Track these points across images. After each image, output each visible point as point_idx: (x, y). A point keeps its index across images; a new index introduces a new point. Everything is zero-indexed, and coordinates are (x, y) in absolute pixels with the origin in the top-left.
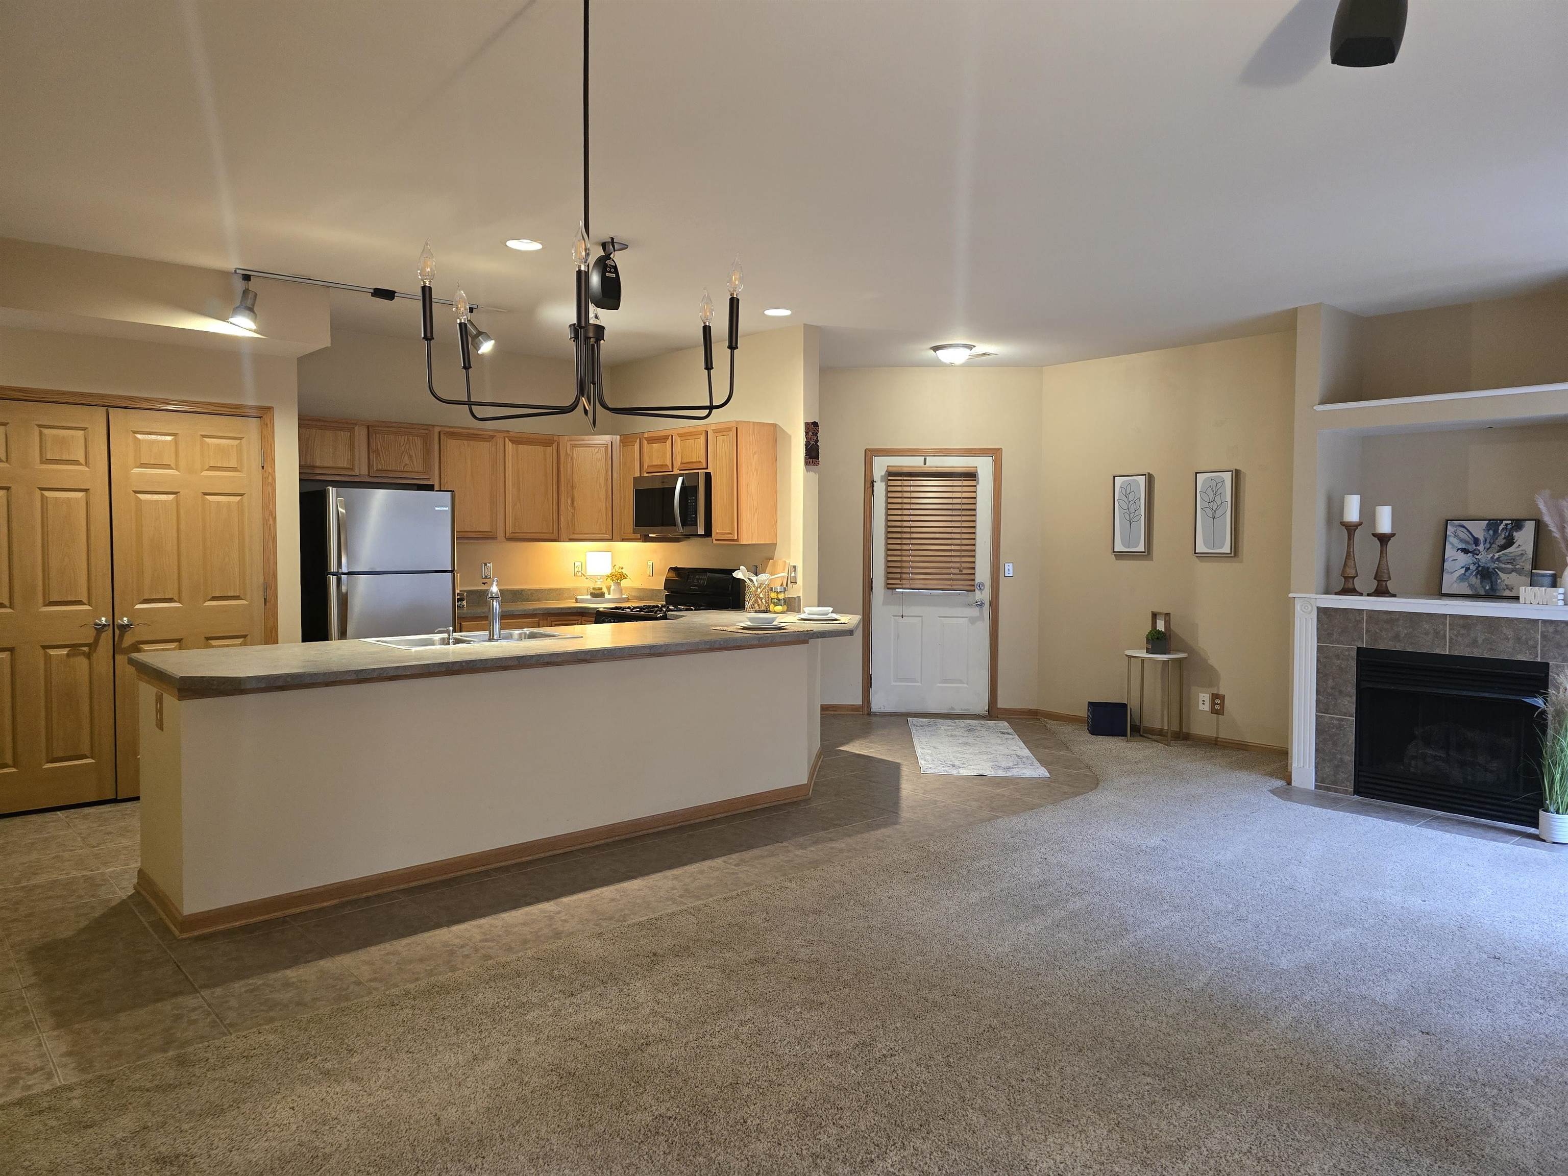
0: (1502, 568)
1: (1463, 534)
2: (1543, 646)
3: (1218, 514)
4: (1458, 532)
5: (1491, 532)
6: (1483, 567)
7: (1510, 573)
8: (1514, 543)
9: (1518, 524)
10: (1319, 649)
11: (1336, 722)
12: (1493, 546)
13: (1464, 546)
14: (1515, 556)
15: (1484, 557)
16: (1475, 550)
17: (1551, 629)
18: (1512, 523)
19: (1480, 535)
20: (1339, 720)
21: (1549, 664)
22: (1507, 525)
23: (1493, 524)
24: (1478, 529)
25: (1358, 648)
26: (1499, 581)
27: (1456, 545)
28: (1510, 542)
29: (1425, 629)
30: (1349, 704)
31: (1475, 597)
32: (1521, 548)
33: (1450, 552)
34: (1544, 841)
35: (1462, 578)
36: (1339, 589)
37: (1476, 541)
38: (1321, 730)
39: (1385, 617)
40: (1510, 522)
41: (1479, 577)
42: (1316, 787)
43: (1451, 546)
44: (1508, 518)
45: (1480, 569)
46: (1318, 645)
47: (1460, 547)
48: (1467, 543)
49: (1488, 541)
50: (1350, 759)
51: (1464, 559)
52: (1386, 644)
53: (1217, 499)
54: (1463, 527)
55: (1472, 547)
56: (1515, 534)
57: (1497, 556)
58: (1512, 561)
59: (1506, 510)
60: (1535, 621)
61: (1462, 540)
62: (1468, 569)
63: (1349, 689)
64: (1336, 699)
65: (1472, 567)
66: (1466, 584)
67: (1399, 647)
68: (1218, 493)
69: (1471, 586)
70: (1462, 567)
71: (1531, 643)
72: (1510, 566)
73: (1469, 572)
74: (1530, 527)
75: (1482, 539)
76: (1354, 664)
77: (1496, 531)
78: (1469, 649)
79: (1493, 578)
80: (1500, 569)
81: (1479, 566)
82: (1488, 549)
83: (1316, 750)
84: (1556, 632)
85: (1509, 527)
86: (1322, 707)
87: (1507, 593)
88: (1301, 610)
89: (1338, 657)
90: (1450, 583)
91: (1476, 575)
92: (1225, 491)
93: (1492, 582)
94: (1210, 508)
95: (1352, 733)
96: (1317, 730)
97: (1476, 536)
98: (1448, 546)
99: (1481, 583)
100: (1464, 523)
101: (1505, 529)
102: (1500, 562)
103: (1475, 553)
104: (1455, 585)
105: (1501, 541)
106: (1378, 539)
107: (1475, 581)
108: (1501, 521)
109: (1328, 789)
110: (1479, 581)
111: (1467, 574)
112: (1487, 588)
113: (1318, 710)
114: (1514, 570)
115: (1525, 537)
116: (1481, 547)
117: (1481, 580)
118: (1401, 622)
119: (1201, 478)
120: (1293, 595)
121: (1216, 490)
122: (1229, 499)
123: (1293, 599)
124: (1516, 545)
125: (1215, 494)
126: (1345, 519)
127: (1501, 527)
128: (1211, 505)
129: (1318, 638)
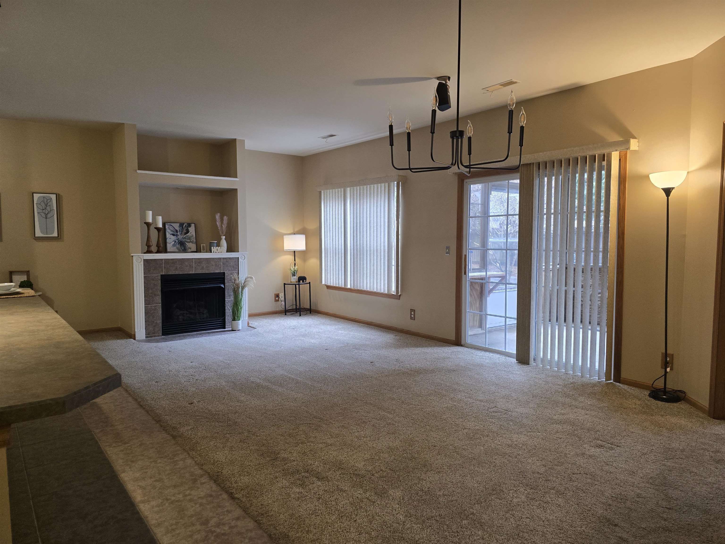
0: (187, 241)
1: (172, 229)
2: (223, 267)
3: (49, 216)
4: (170, 227)
5: (181, 228)
6: (180, 241)
7: (189, 243)
8: (189, 232)
9: (189, 225)
10: (145, 277)
11: (153, 308)
12: (182, 233)
13: (173, 233)
14: (190, 236)
15: (180, 237)
16: (177, 234)
17: (225, 261)
18: (187, 224)
19: (178, 229)
20: (154, 306)
21: (225, 272)
22: (186, 225)
23: (181, 225)
24: (177, 226)
25: (161, 275)
26: (186, 246)
27: (170, 233)
28: (188, 232)
29: (186, 264)
30: (159, 299)
31: (179, 252)
32: (191, 234)
33: (168, 235)
34: (235, 331)
35: (174, 245)
36: (145, 251)
37: (177, 231)
38: (147, 313)
40: (186, 224)
41: (179, 245)
42: (146, 337)
43: (168, 233)
44: (186, 222)
45: (179, 241)
46: (144, 276)
47: (171, 233)
48: (173, 232)
49: (181, 231)
50: (159, 321)
51: (174, 238)
52: (172, 272)
53: (48, 208)
54: (171, 225)
55: (176, 233)
56: (189, 228)
57: (184, 236)
58: (189, 238)
59: (185, 219)
60: (221, 258)
61: (172, 231)
62: (175, 242)
63: (158, 293)
64: (153, 298)
65: (177, 241)
66: (175, 247)
67: (177, 273)
68: (49, 204)
69: (178, 248)
70: (173, 241)
71: (220, 266)
72: (189, 240)
73: (176, 243)
74: (193, 225)
75: (178, 230)
76: (160, 282)
77: (183, 227)
78: (201, 271)
79: (184, 245)
81: (179, 240)
82: (181, 234)
83: (145, 321)
84: (227, 261)
85: (187, 226)
86: (147, 302)
87: (189, 250)
88: (136, 261)
89: (153, 280)
90: (169, 247)
91: (178, 244)
92: (52, 204)
93: (184, 246)
94: (43, 213)
95: (160, 310)
96: (145, 312)
97: (176, 229)
98: (167, 234)
99: (181, 247)
100: (172, 224)
102: (186, 239)
103: (177, 235)
104: (172, 248)
105: (185, 231)
106: (157, 230)
107: (178, 246)
108: (184, 223)
109: (151, 337)
110: (180, 246)
111: (175, 243)
112: (183, 249)
113: (146, 304)
114: (191, 242)
115: (192, 230)
116: (179, 233)
117: (181, 245)
118: (178, 263)
119: (36, 196)
120: (132, 255)
121: (46, 203)
122: (55, 208)
123: (133, 256)
124: (190, 233)
125: (46, 205)
126: (147, 221)
127: (184, 226)
128: (44, 211)
129: (144, 273)
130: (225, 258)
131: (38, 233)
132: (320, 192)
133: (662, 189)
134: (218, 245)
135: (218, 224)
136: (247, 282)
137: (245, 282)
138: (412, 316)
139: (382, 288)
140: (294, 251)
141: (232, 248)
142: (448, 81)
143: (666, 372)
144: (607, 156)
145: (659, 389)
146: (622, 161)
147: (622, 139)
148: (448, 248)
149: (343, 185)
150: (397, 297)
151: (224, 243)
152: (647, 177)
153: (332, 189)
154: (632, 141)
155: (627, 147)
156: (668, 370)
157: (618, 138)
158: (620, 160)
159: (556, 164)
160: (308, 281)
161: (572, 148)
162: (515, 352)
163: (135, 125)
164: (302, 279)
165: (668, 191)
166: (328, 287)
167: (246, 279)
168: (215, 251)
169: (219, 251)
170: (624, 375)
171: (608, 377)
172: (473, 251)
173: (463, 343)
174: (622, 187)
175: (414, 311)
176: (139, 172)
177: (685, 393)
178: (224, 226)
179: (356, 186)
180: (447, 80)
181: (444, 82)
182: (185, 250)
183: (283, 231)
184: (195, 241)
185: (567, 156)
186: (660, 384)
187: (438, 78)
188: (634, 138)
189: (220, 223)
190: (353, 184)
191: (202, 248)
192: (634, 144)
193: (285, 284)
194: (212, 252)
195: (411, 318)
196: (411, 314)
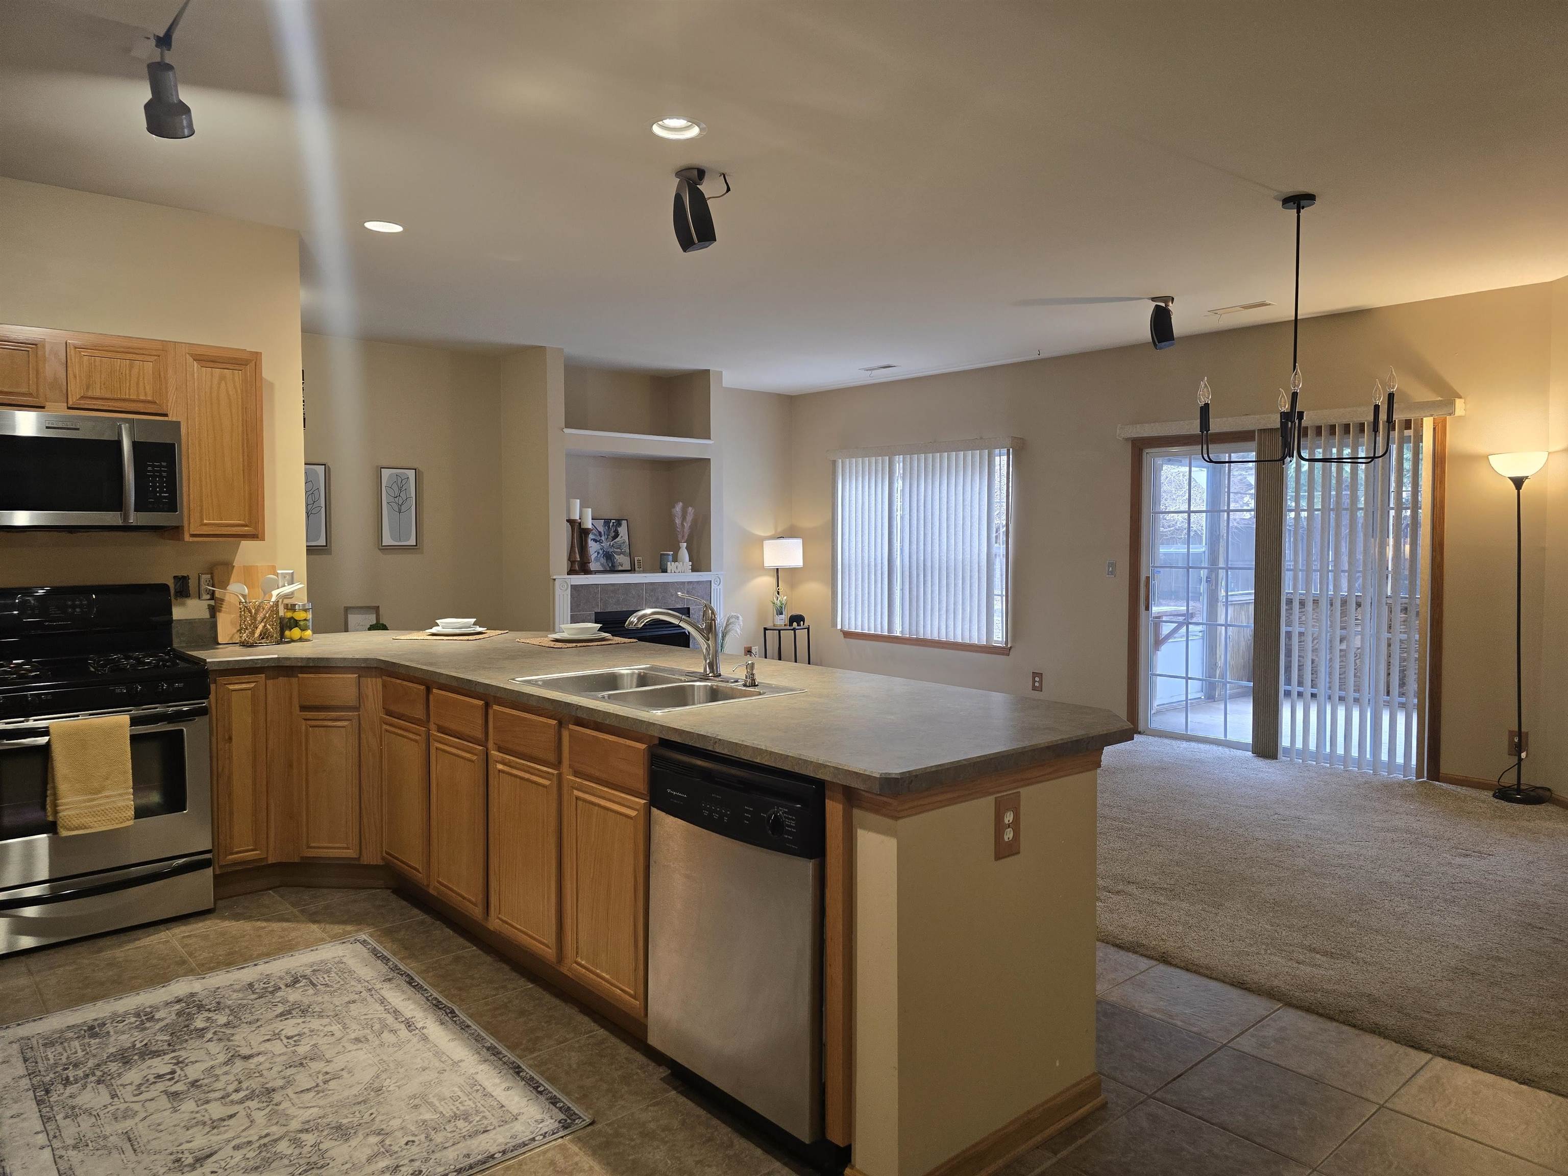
1: (593, 529)
3: (403, 508)
5: (606, 527)
6: (606, 552)
7: (620, 555)
9: (619, 522)
12: (609, 537)
13: (594, 537)
14: (620, 543)
15: (606, 544)
16: (600, 540)
17: (691, 587)
18: (616, 521)
19: (601, 529)
22: (614, 523)
23: (607, 522)
24: (599, 525)
25: (595, 613)
26: (615, 560)
28: (617, 535)
29: (632, 594)
31: (606, 571)
32: (622, 538)
35: (598, 559)
37: (600, 534)
39: (612, 588)
40: (614, 521)
44: (614, 518)
48: (594, 534)
49: (606, 534)
51: (598, 548)
52: (612, 607)
53: (403, 495)
55: (598, 538)
56: (618, 529)
57: (611, 543)
58: (620, 547)
59: (612, 512)
60: (685, 582)
61: (591, 533)
62: (598, 553)
65: (601, 552)
66: (599, 563)
68: (404, 488)
69: (602, 565)
70: (596, 552)
72: (619, 550)
74: (624, 523)
75: (602, 532)
77: (609, 527)
79: (612, 559)
80: (615, 552)
81: (604, 551)
82: (607, 539)
84: (693, 588)
87: (620, 568)
88: (560, 588)
91: (604, 557)
92: (410, 486)
93: (612, 561)
94: (396, 502)
97: (599, 530)
99: (607, 563)
101: (613, 525)
102: (614, 547)
103: (600, 542)
104: (595, 564)
105: (613, 534)
107: (603, 560)
108: (611, 520)
110: (605, 561)
111: (600, 557)
112: (610, 565)
114: (621, 553)
115: (623, 530)
116: (603, 538)
117: (607, 560)
118: (620, 591)
119: (386, 473)
120: (554, 577)
121: (401, 486)
122: (413, 495)
123: (554, 579)
124: (620, 536)
125: (400, 490)
126: (572, 518)
127: (611, 524)
128: (396, 499)
129: (571, 609)
130: (691, 582)
131: (387, 540)
132: (834, 463)
133: (1510, 478)
134: (675, 560)
135: (678, 521)
136: (730, 626)
137: (727, 625)
138: (1037, 684)
139: (977, 637)
140: (777, 569)
141: (699, 563)
142: (1170, 304)
143: (1520, 759)
144: (1414, 424)
145: (1509, 787)
146: (1439, 432)
147: (1440, 398)
148: (1113, 565)
149: (890, 451)
150: (1004, 651)
151: (684, 554)
152: (1486, 457)
153: (863, 457)
154: (1459, 403)
155: (1451, 411)
156: (1523, 755)
157: (1431, 397)
158: (1434, 429)
159: (1325, 431)
160: (806, 625)
161: (1355, 409)
162: (1249, 740)
163: (561, 350)
164: (797, 619)
165: (1518, 482)
166: (847, 635)
167: (728, 620)
168: (674, 569)
169: (679, 569)
170: (1445, 768)
171: (1419, 775)
172: (1161, 570)
173: (1141, 728)
174: (1438, 471)
175: (1040, 675)
176: (567, 431)
177: (1549, 790)
178: (687, 525)
179: (918, 453)
180: (1168, 302)
181: (1163, 305)
182: (613, 570)
183: (761, 533)
184: (628, 551)
185: (1345, 421)
186: (1509, 780)
187: (1153, 299)
188: (1460, 397)
189: (681, 520)
190: (909, 450)
191: (636, 564)
192: (1460, 407)
193: (765, 629)
194: (669, 571)
195: (1034, 688)
196: (1034, 681)
